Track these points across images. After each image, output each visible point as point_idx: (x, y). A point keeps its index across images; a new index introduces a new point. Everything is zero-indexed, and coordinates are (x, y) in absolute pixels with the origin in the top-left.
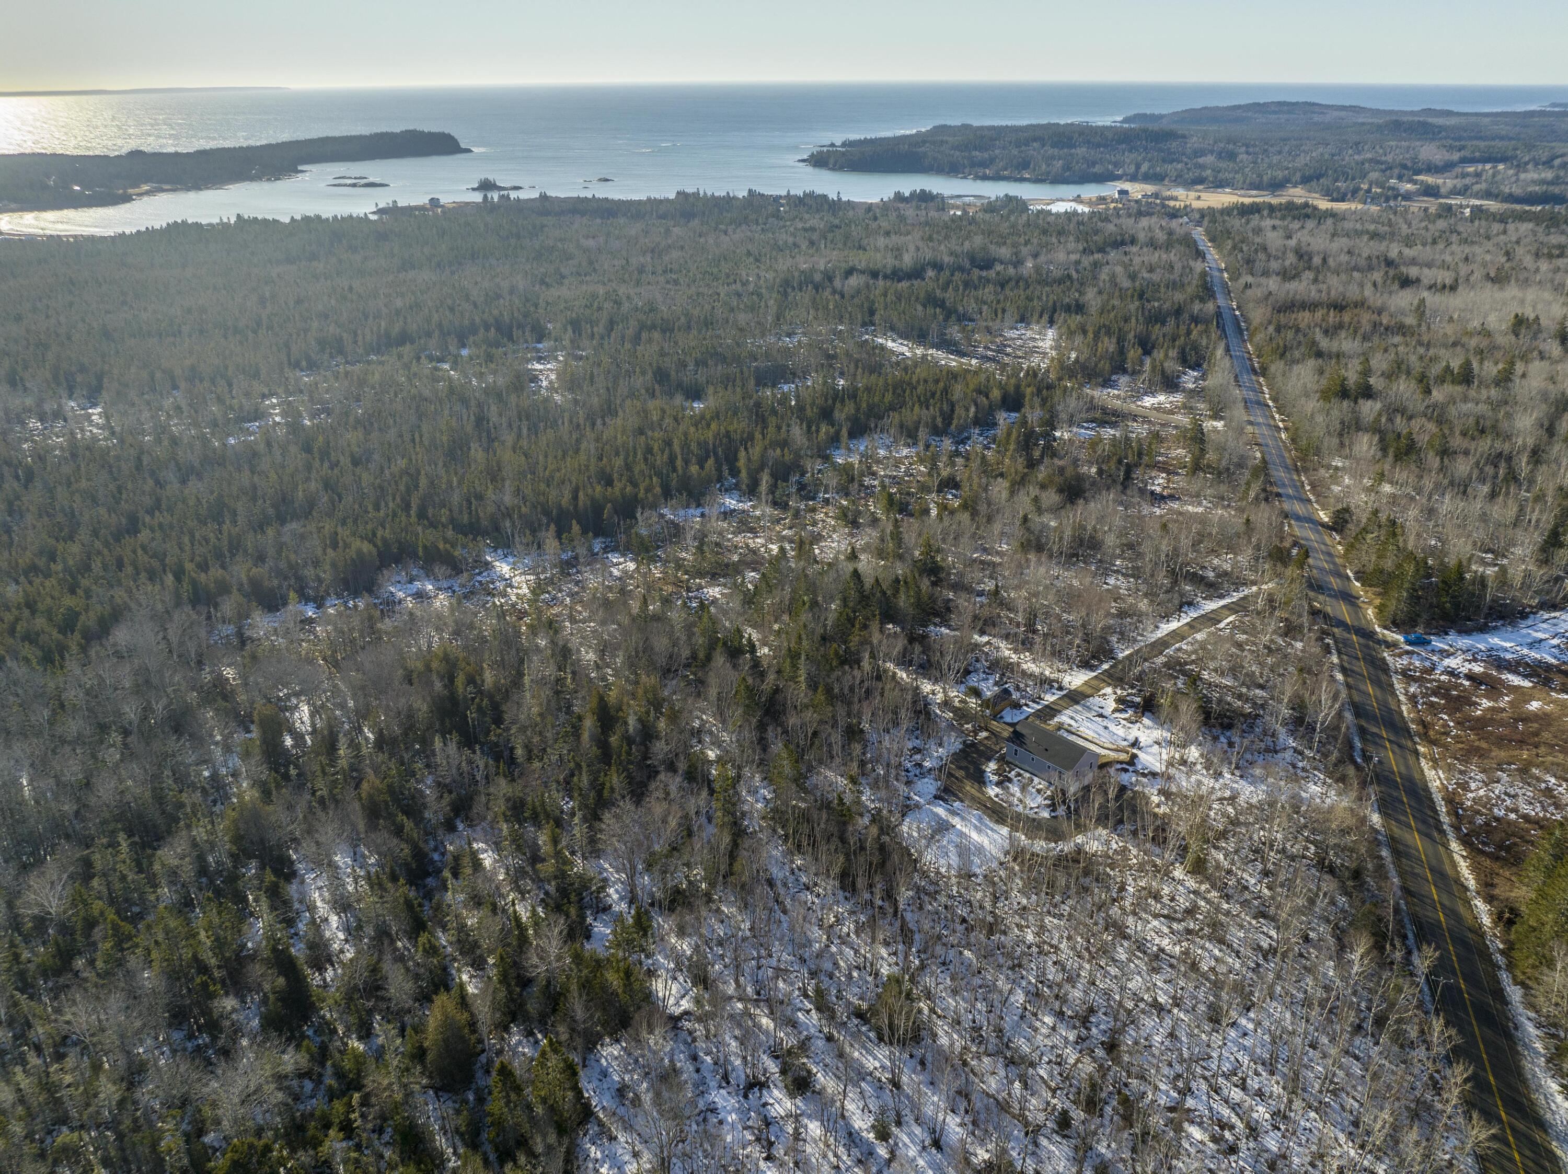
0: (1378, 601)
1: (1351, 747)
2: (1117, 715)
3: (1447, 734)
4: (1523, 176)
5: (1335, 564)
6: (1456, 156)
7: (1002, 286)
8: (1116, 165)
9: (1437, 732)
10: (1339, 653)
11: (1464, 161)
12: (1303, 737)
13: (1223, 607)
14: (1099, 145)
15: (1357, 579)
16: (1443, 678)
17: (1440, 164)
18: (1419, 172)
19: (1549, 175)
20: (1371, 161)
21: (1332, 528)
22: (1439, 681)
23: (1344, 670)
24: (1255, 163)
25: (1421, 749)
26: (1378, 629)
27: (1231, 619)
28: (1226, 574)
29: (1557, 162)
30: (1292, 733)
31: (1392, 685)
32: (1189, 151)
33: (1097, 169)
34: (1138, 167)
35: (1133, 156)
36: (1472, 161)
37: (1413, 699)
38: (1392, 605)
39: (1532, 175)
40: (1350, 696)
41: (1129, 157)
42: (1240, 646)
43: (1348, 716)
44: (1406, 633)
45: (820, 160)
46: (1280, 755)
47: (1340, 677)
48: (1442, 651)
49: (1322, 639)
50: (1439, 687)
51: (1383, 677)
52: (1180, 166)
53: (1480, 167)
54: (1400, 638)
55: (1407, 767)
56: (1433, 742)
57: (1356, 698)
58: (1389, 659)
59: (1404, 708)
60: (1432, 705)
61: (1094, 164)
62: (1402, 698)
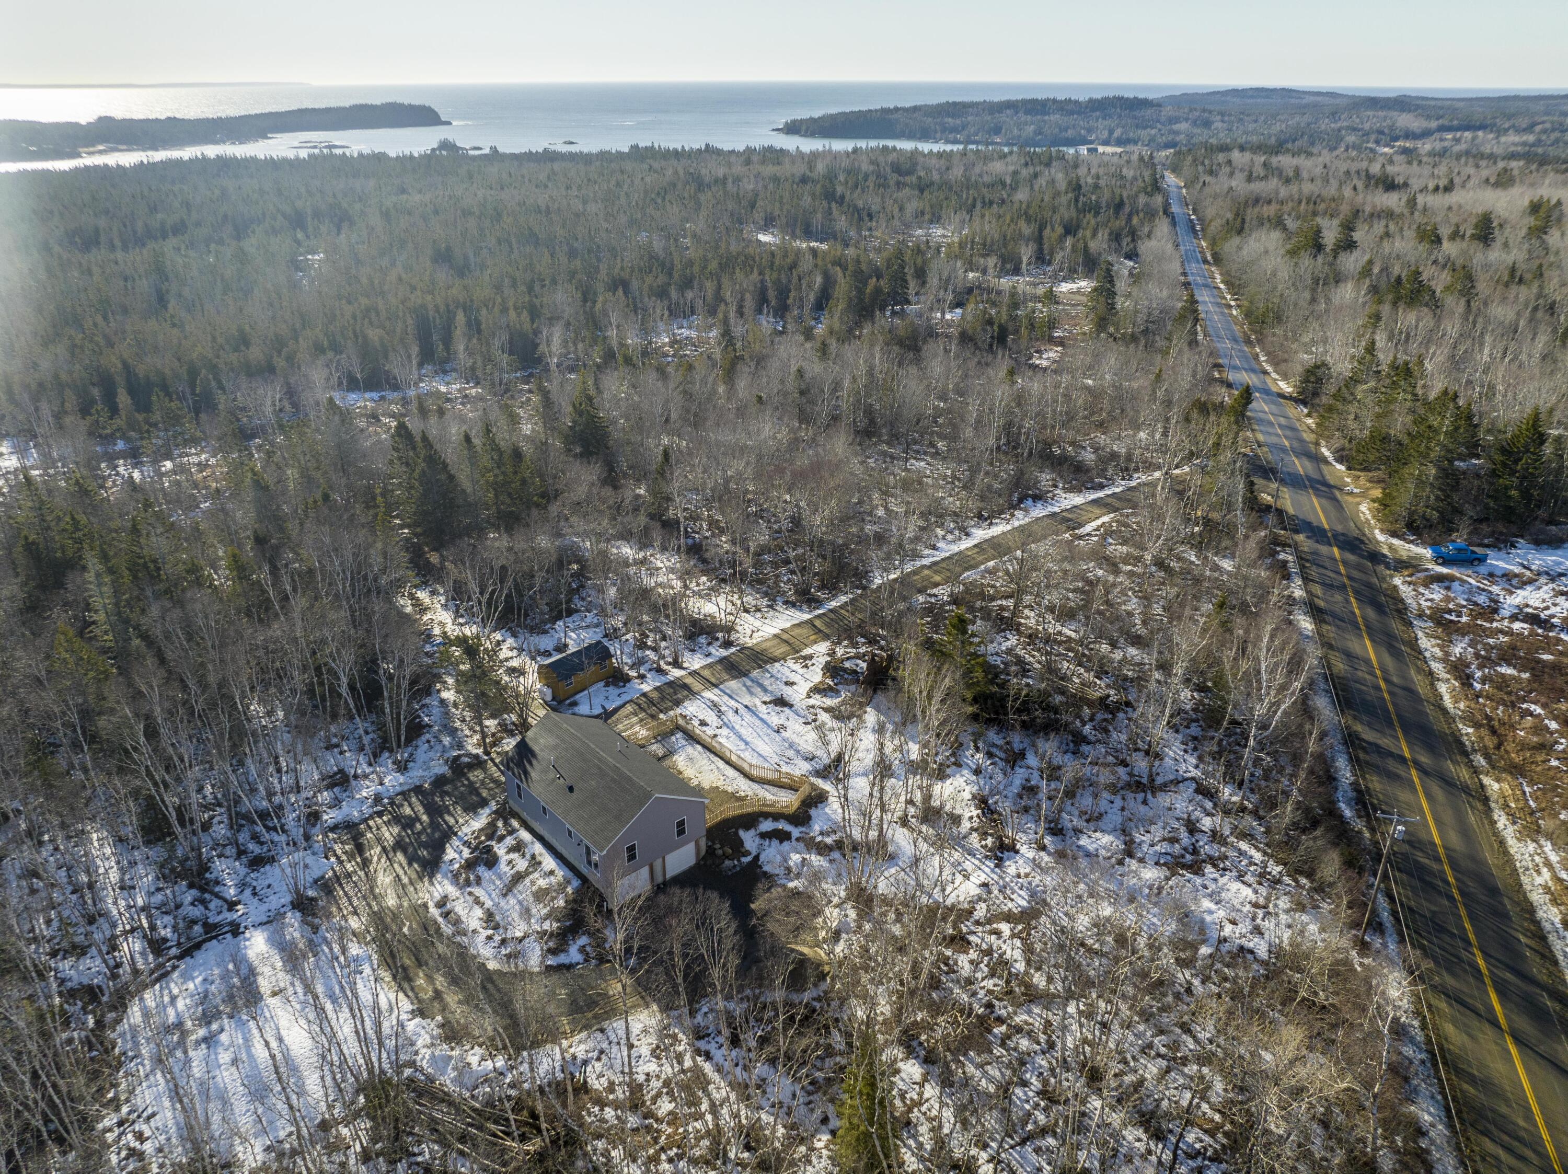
0: (1377, 493)
1: (1329, 778)
2: (816, 700)
3: (1546, 747)
4: (1503, 139)
5: (1301, 441)
6: (1434, 124)
7: (922, 191)
8: (1090, 130)
9: (1523, 746)
10: (1306, 579)
11: (1442, 129)
12: (1216, 756)
13: (1094, 502)
14: (1072, 113)
15: (1340, 460)
16: (1517, 626)
17: (1418, 131)
18: (1396, 139)
19: (1531, 138)
20: (1348, 128)
21: (1297, 401)
22: (1510, 633)
23: (1316, 613)
24: (1230, 130)
25: (1493, 786)
26: (1381, 537)
27: (1106, 519)
28: (1114, 456)
29: (1538, 128)
30: (1194, 744)
31: (1413, 644)
32: (1163, 119)
33: (1070, 133)
34: (1111, 132)
35: (1106, 123)
36: (1449, 129)
37: (1459, 670)
38: (1405, 496)
39: (1512, 138)
40: (1326, 662)
41: (1101, 124)
42: (1113, 565)
43: (1322, 703)
44: (1434, 544)
45: (792, 129)
46: (1164, 800)
47: (1306, 624)
48: (1508, 576)
49: (1274, 554)
50: (1513, 647)
51: (1396, 626)
52: (1153, 132)
53: (1458, 134)
54: (1427, 553)
55: (1465, 832)
56: (1517, 771)
57: (1340, 666)
58: (1406, 591)
59: (1443, 688)
60: (1502, 683)
61: (1066, 130)
62: (1436, 667)
